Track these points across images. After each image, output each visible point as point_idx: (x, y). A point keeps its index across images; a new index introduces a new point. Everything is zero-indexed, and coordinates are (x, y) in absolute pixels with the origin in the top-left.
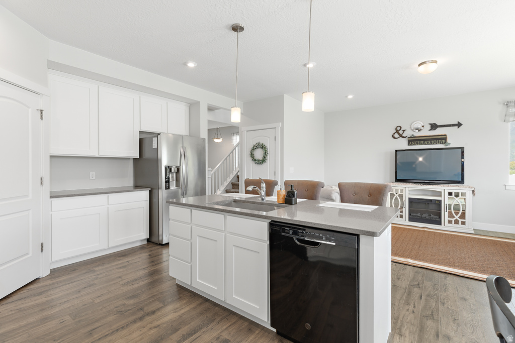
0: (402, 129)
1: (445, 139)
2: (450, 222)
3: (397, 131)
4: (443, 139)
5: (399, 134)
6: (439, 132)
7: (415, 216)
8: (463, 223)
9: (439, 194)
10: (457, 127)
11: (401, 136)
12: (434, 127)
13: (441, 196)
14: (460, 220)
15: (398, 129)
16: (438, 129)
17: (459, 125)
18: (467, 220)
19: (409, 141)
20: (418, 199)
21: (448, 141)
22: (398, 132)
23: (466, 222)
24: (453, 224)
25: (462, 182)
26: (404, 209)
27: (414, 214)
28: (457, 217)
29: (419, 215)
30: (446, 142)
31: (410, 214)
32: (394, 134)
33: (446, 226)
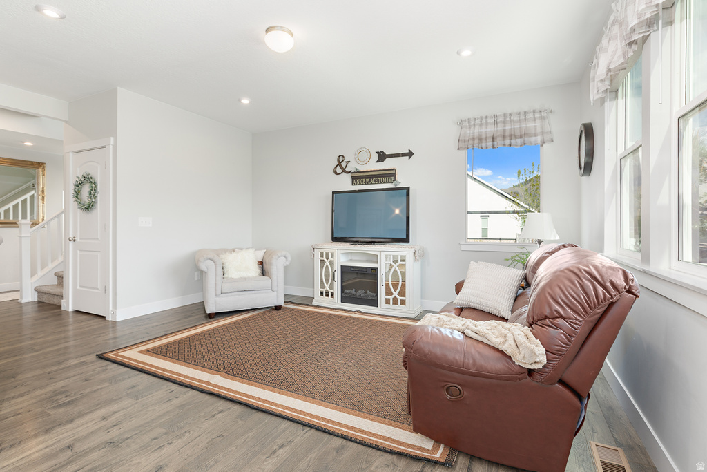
0: (345, 160)
1: (394, 175)
2: (388, 301)
3: (339, 163)
4: (391, 175)
5: (341, 167)
6: (388, 164)
7: (349, 294)
8: (403, 303)
9: (374, 258)
10: (408, 157)
11: (344, 170)
12: (382, 157)
13: (377, 262)
14: (400, 298)
15: (341, 159)
16: (387, 160)
17: (410, 154)
18: (406, 298)
19: (353, 178)
20: (351, 267)
21: (398, 177)
22: (341, 165)
23: (406, 301)
24: (391, 305)
25: (406, 240)
26: (335, 283)
27: (348, 291)
28: (395, 294)
29: (353, 292)
30: (395, 180)
31: (342, 292)
32: (336, 167)
33: (384, 309)
